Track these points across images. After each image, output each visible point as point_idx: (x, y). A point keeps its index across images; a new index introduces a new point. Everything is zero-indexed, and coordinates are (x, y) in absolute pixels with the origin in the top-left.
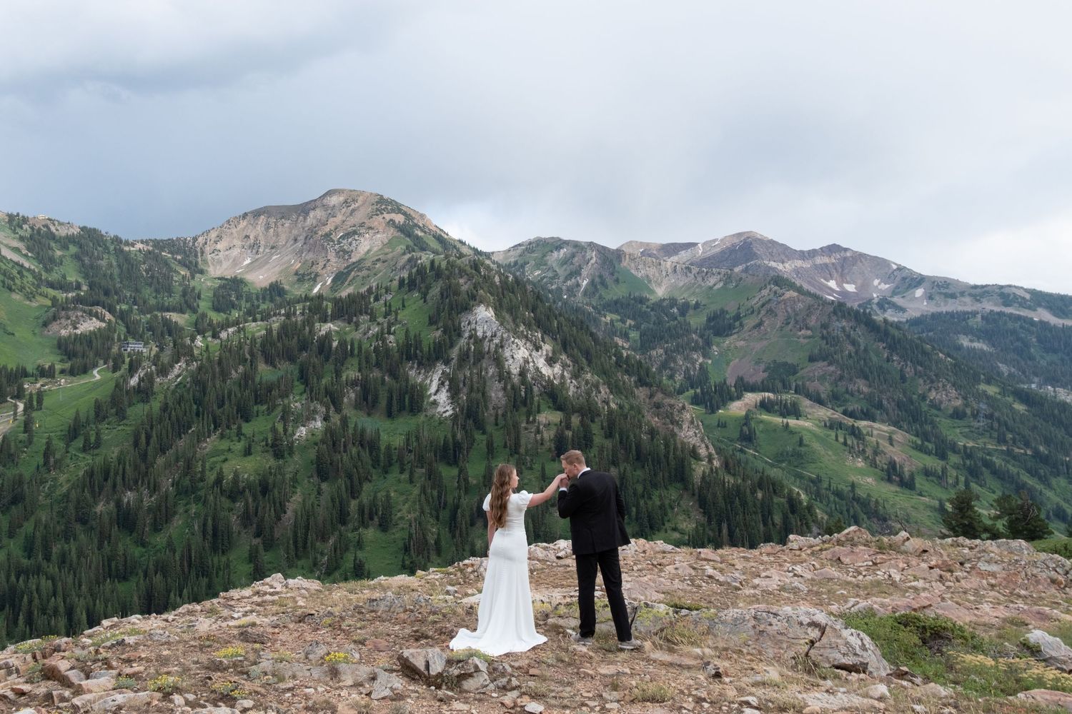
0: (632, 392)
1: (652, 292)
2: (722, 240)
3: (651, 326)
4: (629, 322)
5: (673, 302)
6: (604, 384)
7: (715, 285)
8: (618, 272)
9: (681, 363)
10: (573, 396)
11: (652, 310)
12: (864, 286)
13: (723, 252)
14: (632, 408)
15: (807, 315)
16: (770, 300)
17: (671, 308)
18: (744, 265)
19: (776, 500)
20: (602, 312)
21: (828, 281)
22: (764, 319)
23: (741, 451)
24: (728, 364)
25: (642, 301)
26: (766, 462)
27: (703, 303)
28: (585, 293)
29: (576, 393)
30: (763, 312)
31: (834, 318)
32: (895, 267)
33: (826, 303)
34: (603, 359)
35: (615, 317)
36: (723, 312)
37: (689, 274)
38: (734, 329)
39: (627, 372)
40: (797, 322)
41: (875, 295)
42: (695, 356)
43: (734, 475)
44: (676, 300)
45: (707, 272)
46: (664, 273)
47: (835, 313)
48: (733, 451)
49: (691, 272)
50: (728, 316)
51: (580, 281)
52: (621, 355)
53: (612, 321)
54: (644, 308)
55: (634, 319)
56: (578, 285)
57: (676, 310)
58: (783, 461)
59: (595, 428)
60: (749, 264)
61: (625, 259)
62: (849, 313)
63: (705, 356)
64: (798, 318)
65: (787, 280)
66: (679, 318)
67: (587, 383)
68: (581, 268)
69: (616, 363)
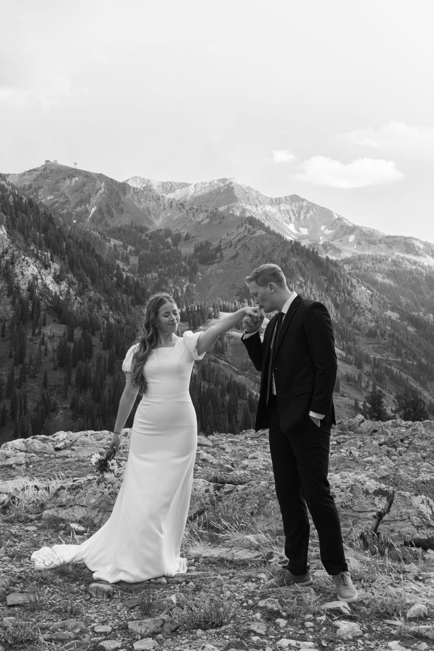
0: (129, 309)
1: (151, 223)
2: (210, 183)
3: (149, 252)
4: (130, 247)
5: (168, 233)
6: (105, 301)
7: (203, 221)
8: (123, 203)
9: (172, 286)
10: (77, 311)
11: (150, 238)
12: (314, 231)
13: (210, 193)
14: (128, 323)
15: (272, 251)
16: (245, 236)
17: (166, 238)
18: (227, 206)
19: (239, 402)
20: (107, 238)
21: (288, 224)
22: (239, 252)
23: (215, 361)
24: (209, 288)
25: (142, 230)
26: (234, 370)
27: (193, 235)
28: (93, 219)
29: (80, 308)
30: (239, 246)
31: (292, 254)
32: (336, 217)
33: (285, 242)
34: (105, 279)
35: (119, 243)
36: (208, 244)
37: (183, 210)
38: (216, 259)
39: (126, 292)
40: (264, 256)
41: (321, 238)
42: (183, 280)
43: (209, 381)
44: (170, 231)
45: (197, 209)
46: (162, 207)
47: (292, 250)
48: (209, 361)
49: (184, 208)
50: (211, 248)
51: (89, 208)
52: (122, 275)
53: (115, 246)
54: (143, 237)
55: (134, 245)
56: (87, 212)
57: (170, 240)
58: (247, 370)
59: (95, 340)
60: (230, 205)
61: (129, 193)
62: (302, 252)
63: (191, 281)
64: (265, 253)
65: (259, 221)
66: (172, 247)
67: (90, 299)
68: (90, 197)
69: (117, 283)
